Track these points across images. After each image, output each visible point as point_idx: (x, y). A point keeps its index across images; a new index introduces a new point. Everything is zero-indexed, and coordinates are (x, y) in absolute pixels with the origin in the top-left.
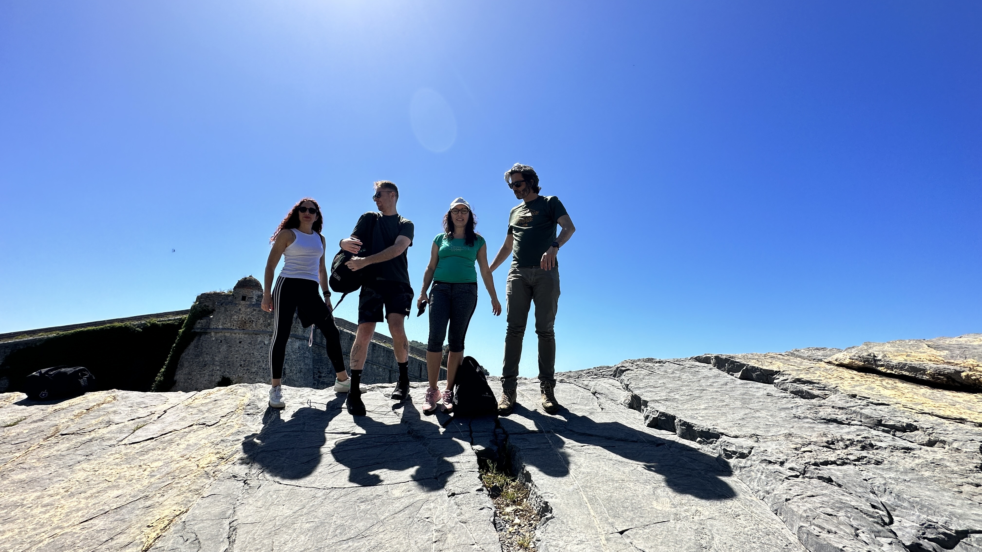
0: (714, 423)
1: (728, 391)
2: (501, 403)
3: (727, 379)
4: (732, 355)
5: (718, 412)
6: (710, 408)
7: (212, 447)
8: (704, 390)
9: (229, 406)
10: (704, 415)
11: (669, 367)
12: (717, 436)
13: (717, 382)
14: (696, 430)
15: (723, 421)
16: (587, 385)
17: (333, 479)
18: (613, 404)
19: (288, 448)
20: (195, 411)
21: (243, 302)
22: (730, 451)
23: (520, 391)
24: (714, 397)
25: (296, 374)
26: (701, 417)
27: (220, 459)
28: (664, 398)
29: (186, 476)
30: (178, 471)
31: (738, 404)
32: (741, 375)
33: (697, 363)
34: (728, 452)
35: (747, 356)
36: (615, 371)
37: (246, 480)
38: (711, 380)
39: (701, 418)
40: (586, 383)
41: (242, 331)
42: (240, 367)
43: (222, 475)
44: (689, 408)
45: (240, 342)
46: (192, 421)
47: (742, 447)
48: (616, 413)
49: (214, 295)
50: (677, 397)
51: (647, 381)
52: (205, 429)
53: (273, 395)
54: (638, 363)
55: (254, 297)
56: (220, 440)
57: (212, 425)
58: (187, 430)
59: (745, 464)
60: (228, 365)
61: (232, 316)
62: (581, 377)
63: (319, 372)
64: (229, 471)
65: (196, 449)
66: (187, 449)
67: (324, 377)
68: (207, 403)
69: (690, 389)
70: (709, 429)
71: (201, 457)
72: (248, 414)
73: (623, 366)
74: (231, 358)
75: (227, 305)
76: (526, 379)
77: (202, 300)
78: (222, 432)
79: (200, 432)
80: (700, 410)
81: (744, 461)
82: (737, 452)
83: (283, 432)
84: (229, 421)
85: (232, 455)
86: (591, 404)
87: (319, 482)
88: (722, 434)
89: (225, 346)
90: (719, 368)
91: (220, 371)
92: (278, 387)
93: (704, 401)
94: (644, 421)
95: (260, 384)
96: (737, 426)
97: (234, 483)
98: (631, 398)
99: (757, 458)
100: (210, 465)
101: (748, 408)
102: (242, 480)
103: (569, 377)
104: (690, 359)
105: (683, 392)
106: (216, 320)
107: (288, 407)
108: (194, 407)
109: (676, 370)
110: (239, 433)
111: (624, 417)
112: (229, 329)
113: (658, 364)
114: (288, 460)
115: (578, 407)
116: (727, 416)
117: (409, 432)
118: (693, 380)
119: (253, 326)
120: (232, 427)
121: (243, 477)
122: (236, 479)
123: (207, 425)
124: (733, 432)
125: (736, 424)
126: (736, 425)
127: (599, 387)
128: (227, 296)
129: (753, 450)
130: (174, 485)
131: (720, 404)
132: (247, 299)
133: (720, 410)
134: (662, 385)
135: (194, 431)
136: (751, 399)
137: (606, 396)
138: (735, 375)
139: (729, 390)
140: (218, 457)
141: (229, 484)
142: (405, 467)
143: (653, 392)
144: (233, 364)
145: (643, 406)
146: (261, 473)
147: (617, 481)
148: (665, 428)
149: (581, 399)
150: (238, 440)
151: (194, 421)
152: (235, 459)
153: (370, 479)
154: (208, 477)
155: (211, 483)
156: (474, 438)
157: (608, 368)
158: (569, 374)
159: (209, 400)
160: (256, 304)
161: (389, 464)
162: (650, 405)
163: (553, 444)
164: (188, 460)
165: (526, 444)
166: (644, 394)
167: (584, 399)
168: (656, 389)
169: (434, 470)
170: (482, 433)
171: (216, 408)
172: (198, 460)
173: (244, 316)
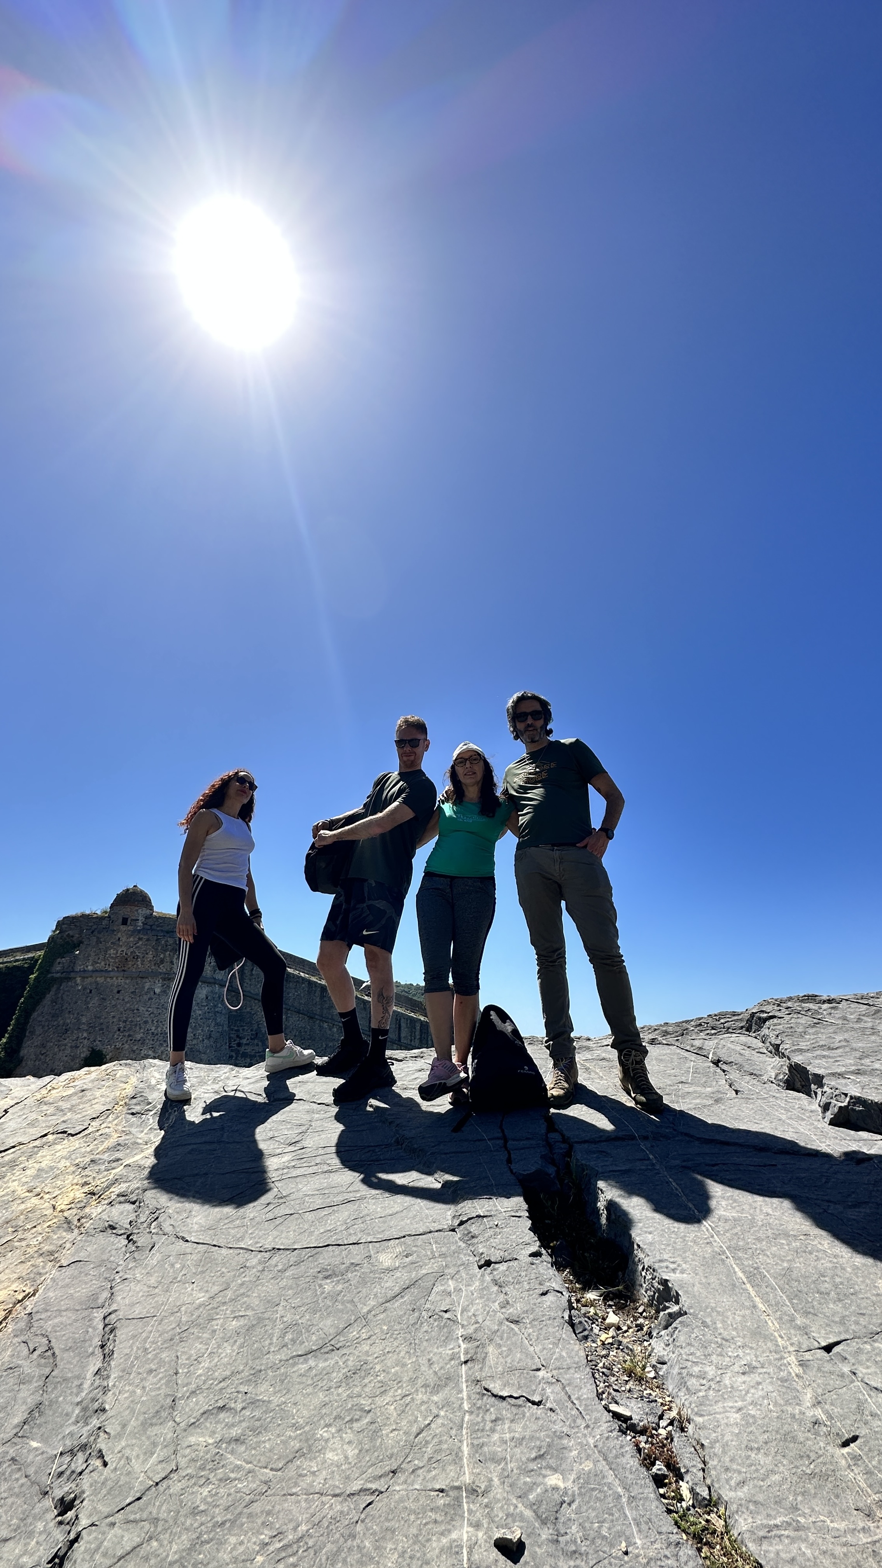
2: (552, 1085)
7: (77, 1173)
9: (103, 1099)
11: (849, 1010)
16: (700, 1048)
17: (275, 1233)
18: (755, 1082)
19: (197, 1175)
20: (51, 1110)
21: (123, 928)
23: (582, 1062)
25: (203, 1040)
27: (89, 1196)
28: (853, 1068)
29: (35, 1227)
30: (22, 1218)
36: (748, 1020)
37: (130, 1235)
40: (697, 1043)
41: (122, 974)
42: (118, 1032)
43: (92, 1224)
45: (118, 992)
46: (47, 1126)
48: (764, 1099)
49: (81, 919)
50: (877, 1065)
51: (812, 1037)
52: (66, 1141)
53: (172, 1079)
54: (789, 1004)
55: (140, 919)
56: (89, 1160)
57: (76, 1134)
58: (37, 1143)
60: (101, 1029)
61: (107, 950)
62: (687, 1034)
63: (238, 1036)
64: (104, 1217)
65: (52, 1177)
66: (36, 1177)
67: (246, 1044)
68: (70, 1096)
71: (59, 1192)
72: (133, 1114)
73: (762, 1011)
74: (105, 1018)
75: (100, 933)
76: (589, 1040)
77: (63, 926)
78: (91, 1147)
79: (58, 1147)
84: (103, 1126)
85: (108, 1187)
86: (715, 1083)
87: (251, 1239)
89: (97, 998)
91: (88, 1039)
92: (179, 1066)
94: (821, 1114)
95: (151, 1061)
97: (112, 1240)
98: (789, 1071)
100: (73, 1205)
102: (124, 1234)
103: (666, 1033)
106: (84, 957)
108: (50, 1104)
109: (864, 1015)
110: (119, 1148)
112: (102, 971)
113: (826, 1006)
115: (691, 1090)
117: (397, 1142)
119: (138, 965)
120: (108, 1136)
121: (126, 1229)
122: (114, 1231)
123: (69, 1134)
127: (724, 1051)
128: (100, 919)
130: (17, 1244)
132: (129, 922)
134: (844, 1043)
135: (49, 1144)
137: (740, 1067)
140: (86, 1191)
141: (103, 1242)
142: (397, 1208)
143: (829, 1057)
144: (108, 1027)
145: (815, 1085)
146: (155, 1220)
147: (795, 1236)
148: (865, 1126)
149: (695, 1075)
150: (118, 1160)
151: (49, 1127)
152: (112, 1194)
153: (338, 1233)
154: (70, 1228)
155: (75, 1239)
156: (512, 1152)
157: (734, 1015)
158: (664, 1029)
159: (74, 1091)
160: (143, 928)
161: (368, 1203)
162: (830, 1083)
163: (658, 1161)
164: (39, 1197)
165: (607, 1161)
166: (812, 1061)
167: (699, 1074)
168: (833, 1051)
169: (449, 1213)
170: (524, 1142)
171: (83, 1103)
172: (54, 1198)
173: (124, 948)
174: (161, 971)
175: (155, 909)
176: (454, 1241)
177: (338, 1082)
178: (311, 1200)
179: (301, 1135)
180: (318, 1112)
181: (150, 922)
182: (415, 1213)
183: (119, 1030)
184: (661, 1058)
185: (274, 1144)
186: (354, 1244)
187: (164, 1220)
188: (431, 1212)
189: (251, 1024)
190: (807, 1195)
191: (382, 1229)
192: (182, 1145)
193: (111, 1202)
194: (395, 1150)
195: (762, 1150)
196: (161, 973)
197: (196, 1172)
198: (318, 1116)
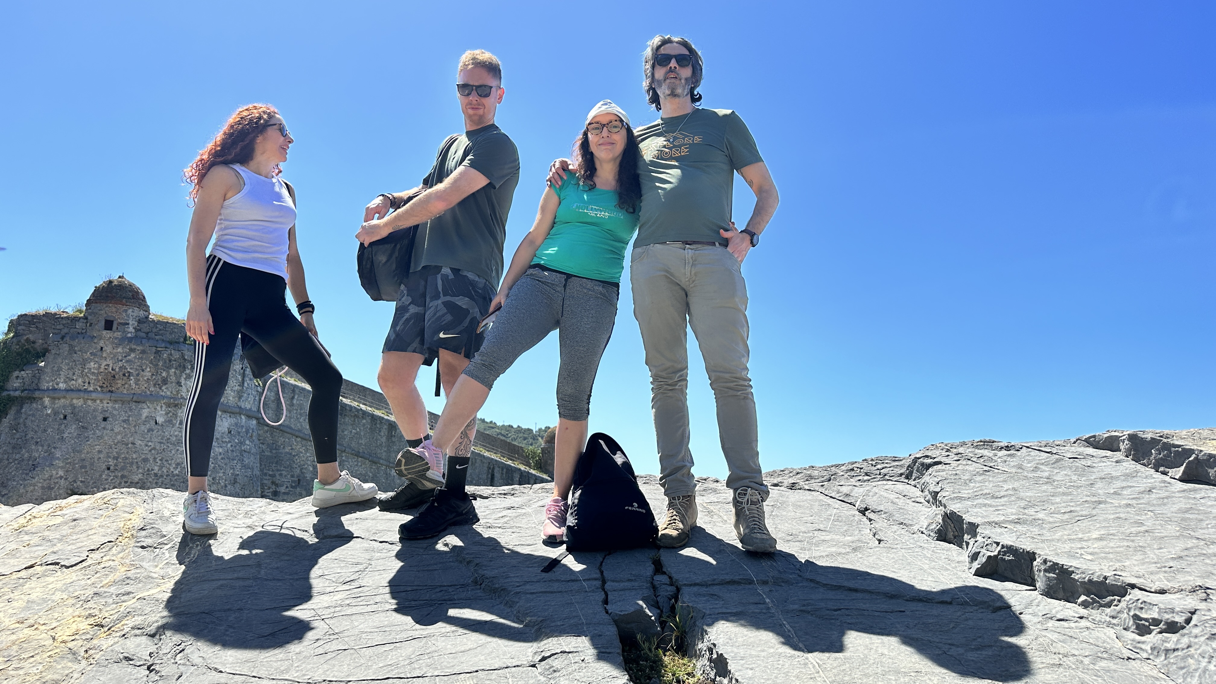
0: (1117, 565)
1: (1154, 505)
2: (665, 526)
3: (1153, 480)
4: (1166, 431)
5: (1126, 544)
6: (1111, 537)
7: (78, 606)
8: (1100, 503)
9: (103, 530)
10: (1096, 550)
11: (1027, 458)
12: (1122, 591)
13: (1131, 487)
14: (1077, 581)
15: (1136, 563)
16: (847, 495)
17: (325, 666)
18: (903, 532)
19: (229, 610)
20: (35, 540)
21: (106, 334)
22: (1146, 620)
23: (705, 505)
24: (1122, 515)
26: (1091, 554)
27: (96, 628)
28: (1013, 517)
29: (32, 656)
30: (15, 648)
31: (1172, 529)
32: (1184, 472)
33: (1091, 451)
34: (1143, 622)
35: (1199, 433)
36: (909, 466)
37: (152, 665)
38: (1118, 484)
39: (1089, 557)
40: (845, 490)
41: (109, 394)
42: (106, 472)
43: (104, 655)
44: (1066, 537)
45: (105, 419)
46: (31, 557)
47: (1172, 611)
48: (909, 549)
49: (44, 318)
50: (1041, 515)
51: (978, 485)
52: (59, 573)
53: (192, 509)
54: (961, 450)
55: (131, 323)
56: (92, 592)
57: (72, 566)
58: (23, 574)
59: (1176, 644)
60: (82, 467)
61: (84, 362)
62: (835, 479)
64: (117, 649)
65: (47, 609)
66: (27, 608)
68: (58, 526)
69: (1071, 500)
70: (1106, 578)
71: (58, 624)
72: (143, 547)
73: (927, 456)
74: (88, 453)
75: (74, 340)
76: (717, 481)
77: (19, 328)
78: (93, 579)
79: (50, 579)
80: (1089, 540)
81: (1174, 637)
82: (1161, 621)
83: (217, 580)
84: (105, 559)
85: (119, 620)
86: (856, 532)
87: (297, 671)
88: (1133, 586)
89: (74, 427)
90: (1136, 460)
91: (66, 479)
92: (200, 495)
93: (1100, 523)
94: (967, 564)
95: (161, 490)
96: (1165, 572)
97: (129, 670)
98: (943, 520)
99: (1203, 630)
100: (77, 637)
101: (1192, 537)
102: (144, 665)
103: (810, 477)
104: (1075, 443)
105: (1056, 506)
106: (53, 371)
107: (222, 533)
108: (33, 533)
109: (1043, 464)
110: (128, 581)
111: (925, 557)
112: (80, 390)
113: (1003, 452)
114: (231, 630)
115: (827, 538)
116: (1145, 553)
117: (475, 582)
118: (1079, 483)
119: (130, 385)
120: (113, 569)
121: (146, 660)
122: (131, 662)
123: (62, 566)
124: (1157, 583)
125: (1165, 567)
126: (1163, 569)
127: (875, 498)
128: (74, 320)
129: (1195, 617)
130: (12, 673)
131: (1133, 530)
132: (115, 326)
133: (1133, 541)
134: (1010, 492)
135: (38, 576)
136: (1202, 520)
137: (889, 516)
138: (1170, 474)
139: (1155, 502)
140: (92, 622)
141: (118, 672)
142: (470, 645)
143: (990, 506)
144: (92, 464)
145: (968, 535)
146: (180, 652)
147: (905, 672)
148: (1012, 577)
149: (836, 523)
150: (128, 593)
151: (36, 558)
152: (125, 627)
153: (400, 667)
154: (76, 659)
155: (84, 669)
156: (609, 593)
157: (895, 461)
158: (809, 472)
159: (62, 520)
160: (136, 336)
161: (437, 640)
162: (983, 531)
163: (774, 605)
164: (33, 628)
165: (717, 604)
166: (970, 510)
167: (840, 522)
168: (997, 500)
169: (530, 650)
170: (626, 584)
171: (77, 534)
172: (52, 629)
173: (110, 363)
174: (163, 394)
175: (152, 310)
176: (533, 675)
177: (406, 518)
178: (369, 637)
179: (357, 574)
180: (380, 551)
181: (145, 327)
182: (491, 650)
183: (109, 469)
184: (799, 504)
185: (324, 583)
186: (418, 677)
187: (192, 652)
188: (510, 649)
189: (292, 468)
190: (930, 639)
191: (452, 664)
192: (209, 581)
193: (124, 635)
194: (473, 590)
195: (892, 597)
196: (163, 397)
197: (228, 607)
198: (379, 554)
